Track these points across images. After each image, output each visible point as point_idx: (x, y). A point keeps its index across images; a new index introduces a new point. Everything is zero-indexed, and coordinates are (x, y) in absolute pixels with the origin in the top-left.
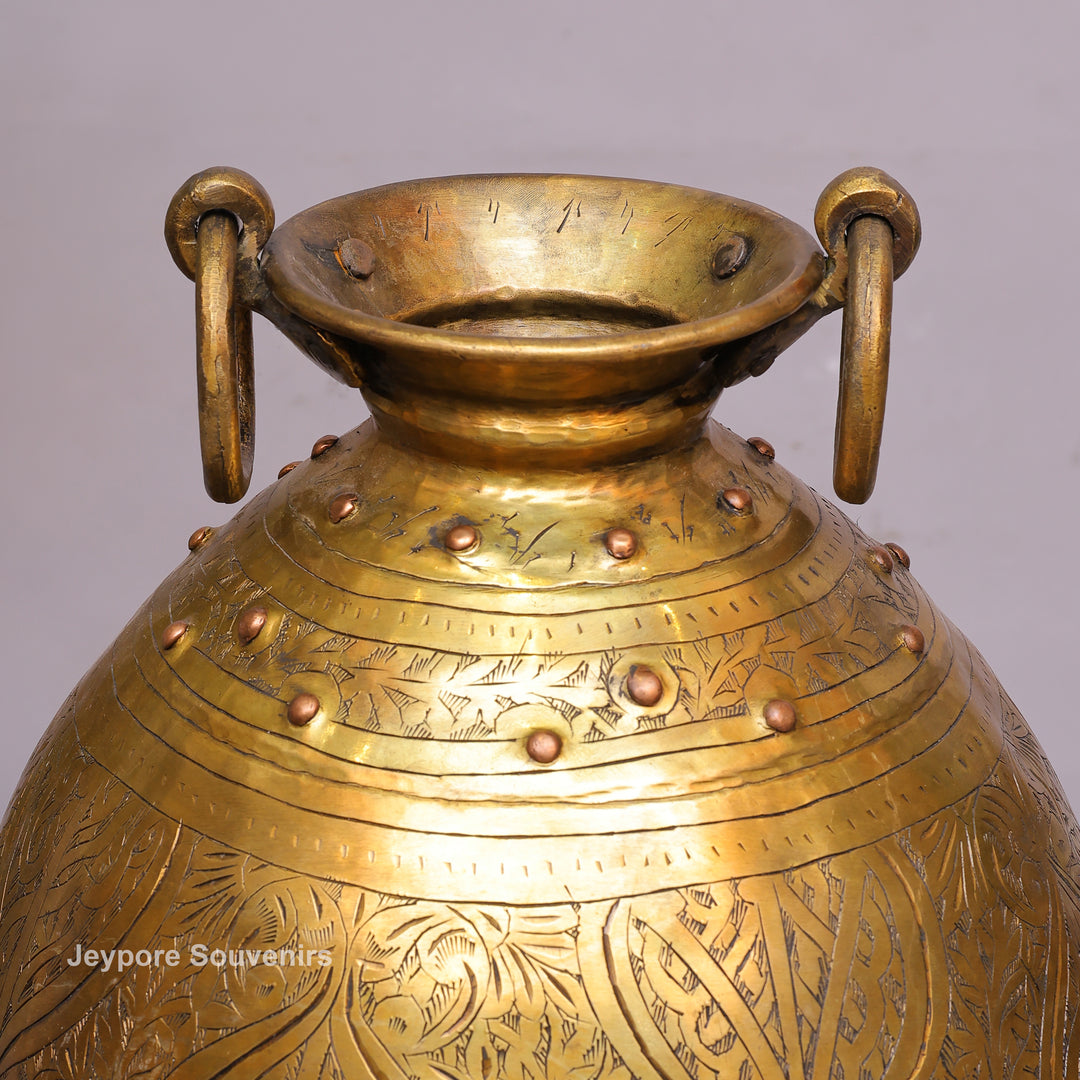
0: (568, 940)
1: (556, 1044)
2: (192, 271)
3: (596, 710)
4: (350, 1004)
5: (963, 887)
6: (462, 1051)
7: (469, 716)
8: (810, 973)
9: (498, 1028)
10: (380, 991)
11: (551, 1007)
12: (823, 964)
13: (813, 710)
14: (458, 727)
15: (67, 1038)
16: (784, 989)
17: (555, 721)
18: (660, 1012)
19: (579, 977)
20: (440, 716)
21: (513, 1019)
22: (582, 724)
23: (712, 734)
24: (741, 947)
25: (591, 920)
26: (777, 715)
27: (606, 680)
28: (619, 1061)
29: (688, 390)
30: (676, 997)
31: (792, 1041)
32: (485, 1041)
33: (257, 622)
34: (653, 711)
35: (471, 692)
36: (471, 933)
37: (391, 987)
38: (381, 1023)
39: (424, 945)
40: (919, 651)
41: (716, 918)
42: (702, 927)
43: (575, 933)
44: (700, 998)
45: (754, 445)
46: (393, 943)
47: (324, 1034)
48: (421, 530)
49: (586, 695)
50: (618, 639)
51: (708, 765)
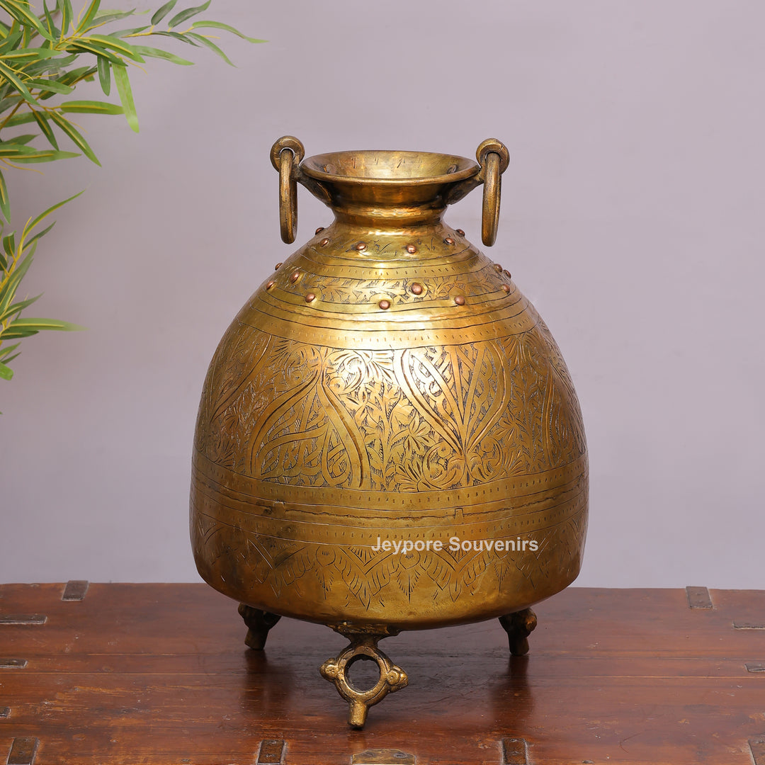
0: (390, 361)
1: (386, 391)
2: (278, 169)
3: (401, 295)
4: (323, 380)
5: (517, 359)
6: (356, 393)
7: (362, 297)
8: (466, 376)
9: (368, 386)
10: (332, 376)
11: (384, 380)
12: (471, 373)
13: (470, 301)
14: (358, 300)
15: (234, 403)
16: (457, 379)
17: (389, 298)
18: (418, 383)
19: (393, 371)
20: (353, 297)
21: (373, 383)
22: (397, 300)
23: (438, 304)
24: (445, 365)
25: (398, 354)
26: (458, 300)
27: (405, 287)
28: (405, 397)
29: (434, 204)
30: (423, 378)
31: (460, 395)
32: (364, 390)
33: (296, 276)
34: (419, 296)
35: (362, 290)
36: (360, 359)
37: (336, 375)
38: (332, 385)
39: (346, 362)
40: (508, 291)
41: (437, 357)
42: (432, 359)
43: (392, 359)
44: (431, 379)
45: (458, 231)
46: (336, 362)
47: (314, 390)
48: (349, 246)
49: (399, 291)
50: (409, 276)
51: (436, 313)
